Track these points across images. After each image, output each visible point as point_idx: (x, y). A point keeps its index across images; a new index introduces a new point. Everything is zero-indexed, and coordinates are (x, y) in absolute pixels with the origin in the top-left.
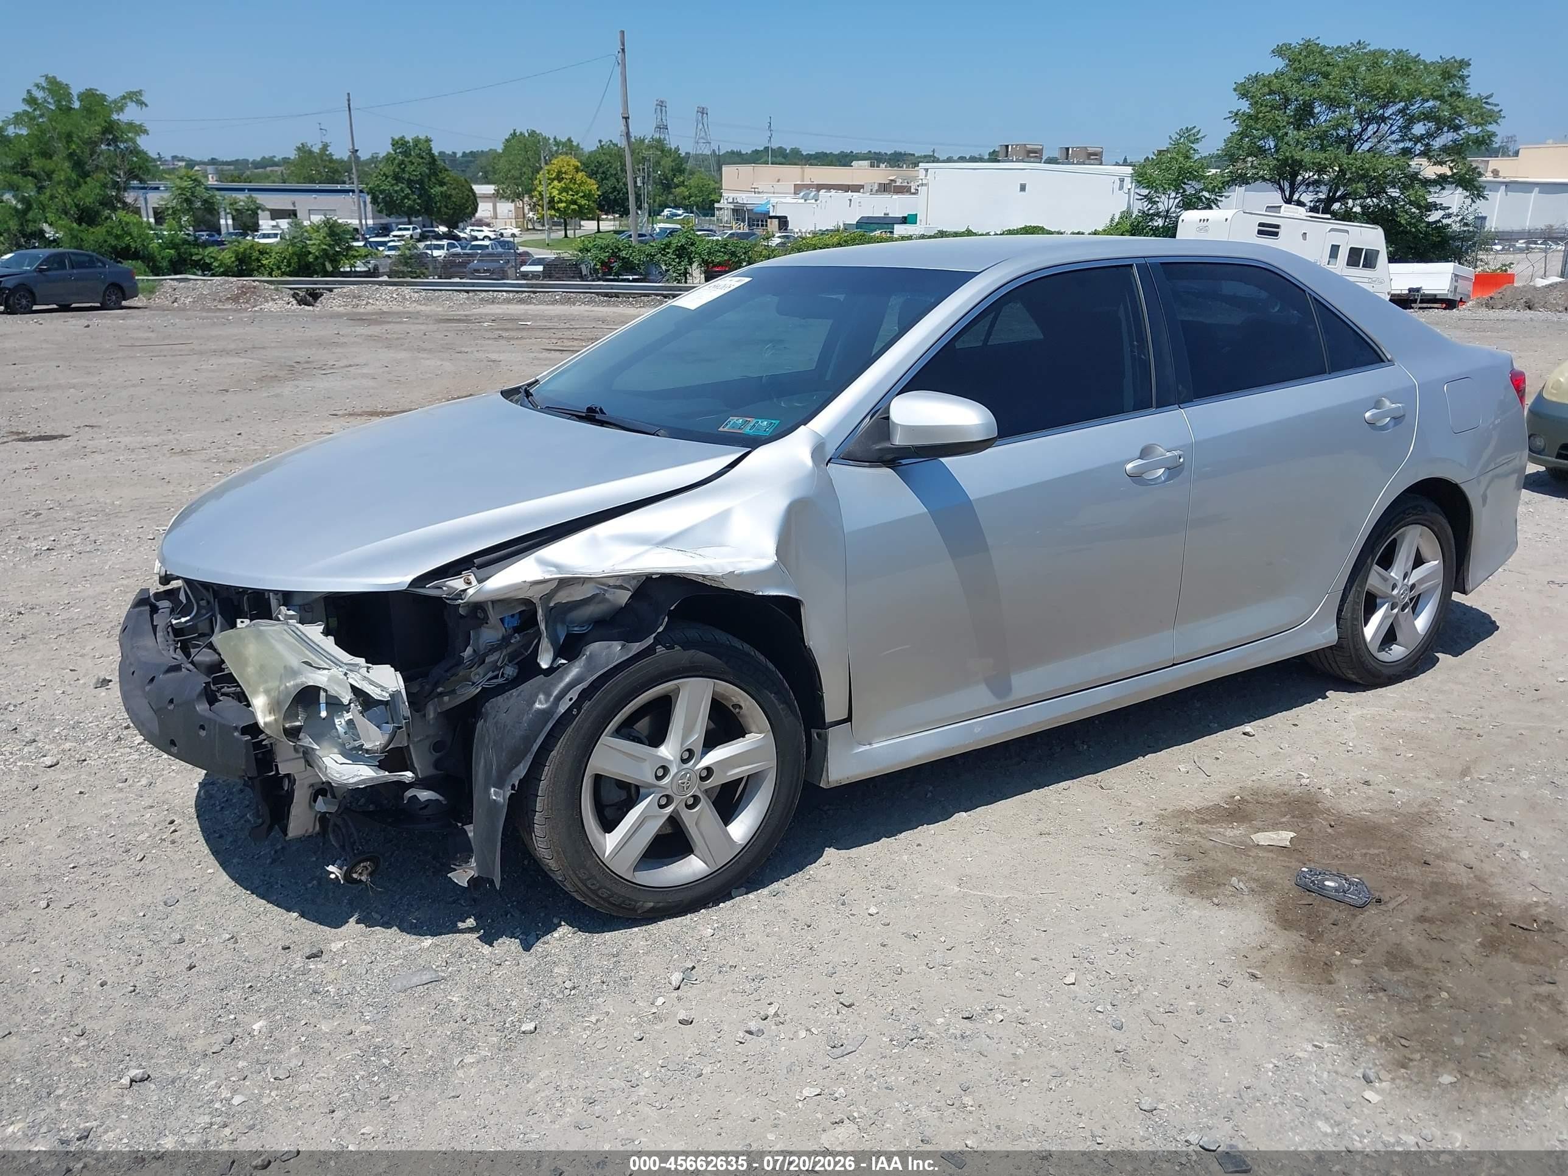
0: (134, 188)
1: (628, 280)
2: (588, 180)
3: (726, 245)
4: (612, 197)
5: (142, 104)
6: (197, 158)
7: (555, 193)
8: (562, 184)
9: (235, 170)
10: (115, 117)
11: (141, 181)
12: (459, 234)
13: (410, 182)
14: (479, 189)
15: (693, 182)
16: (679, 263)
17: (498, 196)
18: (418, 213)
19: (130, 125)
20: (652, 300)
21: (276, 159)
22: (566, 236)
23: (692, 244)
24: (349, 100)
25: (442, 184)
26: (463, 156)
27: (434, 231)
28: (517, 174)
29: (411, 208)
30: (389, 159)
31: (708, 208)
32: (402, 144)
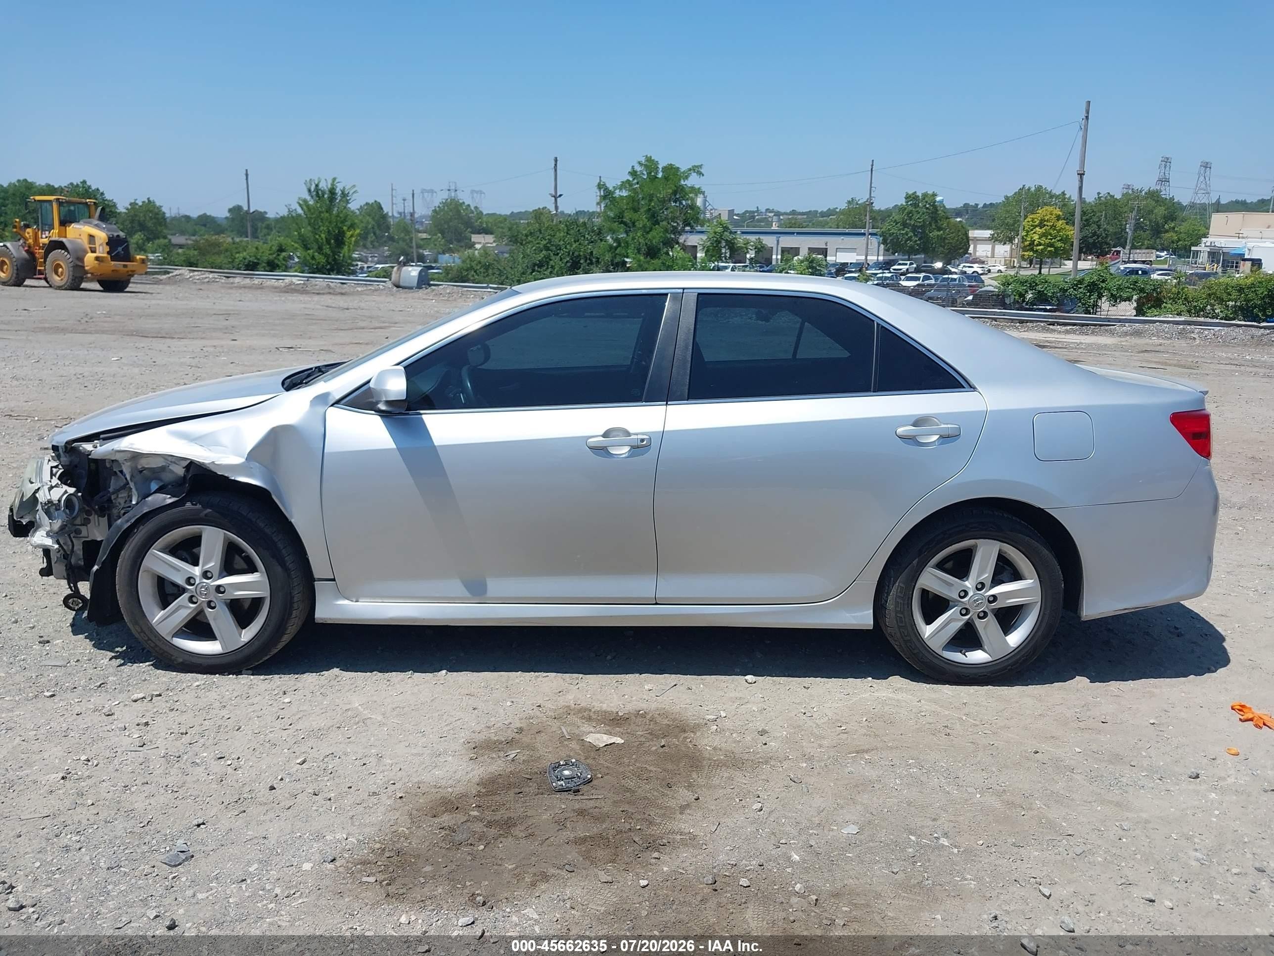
0: (687, 232)
1: (1045, 310)
2: (1067, 227)
3: (1136, 282)
4: (1091, 240)
5: (700, 174)
6: (783, 211)
7: (1036, 237)
8: (1043, 230)
9: (807, 218)
10: (682, 182)
11: (692, 227)
12: (951, 269)
13: (914, 229)
14: (974, 233)
15: (1183, 228)
16: (1090, 296)
17: (994, 239)
18: (917, 252)
19: (692, 188)
20: (1036, 326)
21: (838, 210)
22: (1040, 273)
23: (1103, 281)
24: (872, 165)
25: (939, 229)
26: (983, 207)
27: (931, 266)
28: (1011, 221)
29: (912, 247)
30: (901, 209)
31: (1183, 251)
32: (914, 198)
